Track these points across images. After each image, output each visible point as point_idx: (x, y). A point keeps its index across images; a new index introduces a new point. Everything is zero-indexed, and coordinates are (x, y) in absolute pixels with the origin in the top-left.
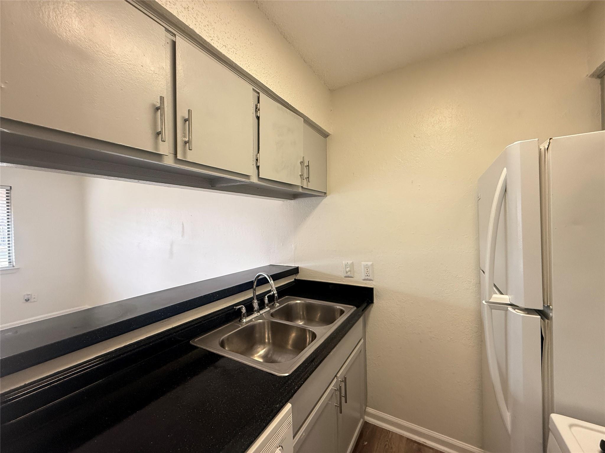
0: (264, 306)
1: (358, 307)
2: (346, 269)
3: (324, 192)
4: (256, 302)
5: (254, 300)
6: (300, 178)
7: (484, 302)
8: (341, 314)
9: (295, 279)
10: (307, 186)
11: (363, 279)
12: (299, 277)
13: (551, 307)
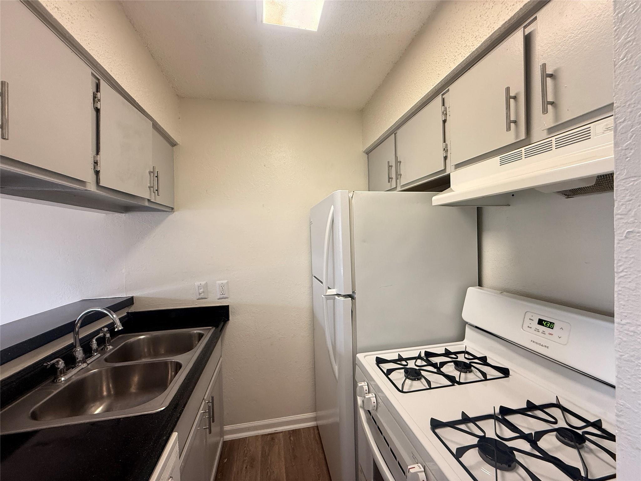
0: (91, 353)
1: (217, 326)
2: (199, 290)
3: (171, 207)
4: (80, 350)
5: (76, 347)
6: (149, 190)
7: (323, 296)
8: (199, 340)
9: (128, 313)
10: (155, 199)
11: (218, 298)
12: (132, 309)
13: (355, 291)
